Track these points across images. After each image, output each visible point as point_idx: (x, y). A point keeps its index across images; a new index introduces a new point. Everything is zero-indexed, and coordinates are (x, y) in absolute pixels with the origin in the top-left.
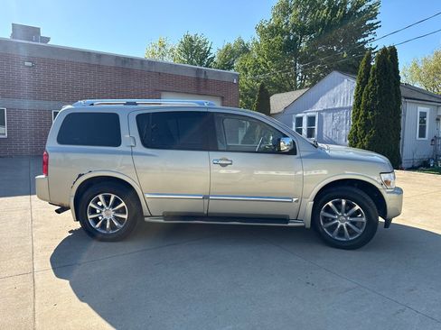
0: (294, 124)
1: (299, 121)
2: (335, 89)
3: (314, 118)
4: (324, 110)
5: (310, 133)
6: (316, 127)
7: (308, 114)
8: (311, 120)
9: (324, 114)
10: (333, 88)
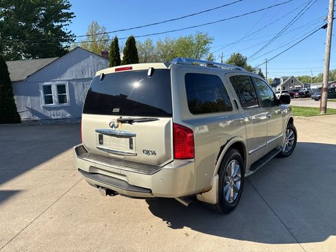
0: (42, 92)
1: (48, 89)
2: (82, 62)
3: (64, 86)
4: (74, 80)
5: (62, 99)
6: (67, 94)
7: (57, 83)
8: (61, 89)
9: (74, 83)
10: (80, 62)
